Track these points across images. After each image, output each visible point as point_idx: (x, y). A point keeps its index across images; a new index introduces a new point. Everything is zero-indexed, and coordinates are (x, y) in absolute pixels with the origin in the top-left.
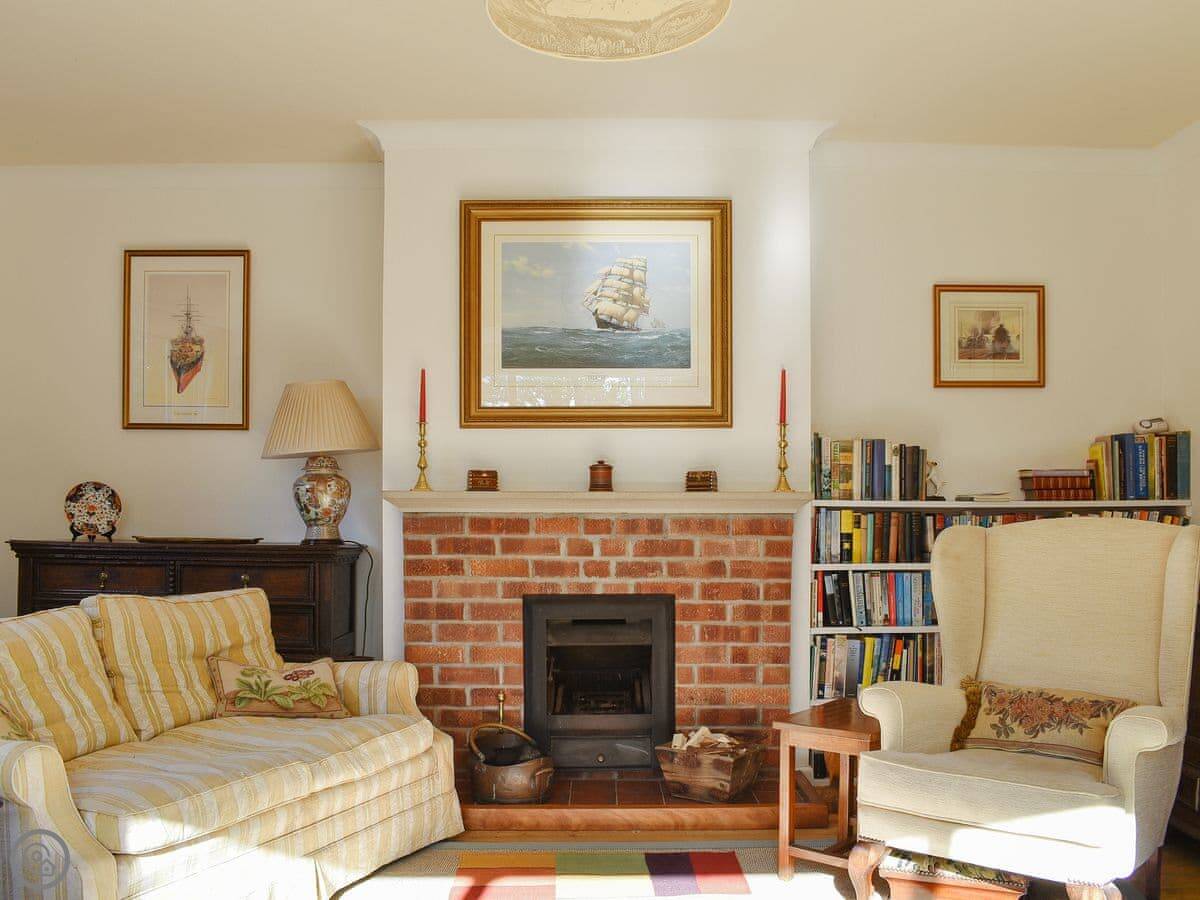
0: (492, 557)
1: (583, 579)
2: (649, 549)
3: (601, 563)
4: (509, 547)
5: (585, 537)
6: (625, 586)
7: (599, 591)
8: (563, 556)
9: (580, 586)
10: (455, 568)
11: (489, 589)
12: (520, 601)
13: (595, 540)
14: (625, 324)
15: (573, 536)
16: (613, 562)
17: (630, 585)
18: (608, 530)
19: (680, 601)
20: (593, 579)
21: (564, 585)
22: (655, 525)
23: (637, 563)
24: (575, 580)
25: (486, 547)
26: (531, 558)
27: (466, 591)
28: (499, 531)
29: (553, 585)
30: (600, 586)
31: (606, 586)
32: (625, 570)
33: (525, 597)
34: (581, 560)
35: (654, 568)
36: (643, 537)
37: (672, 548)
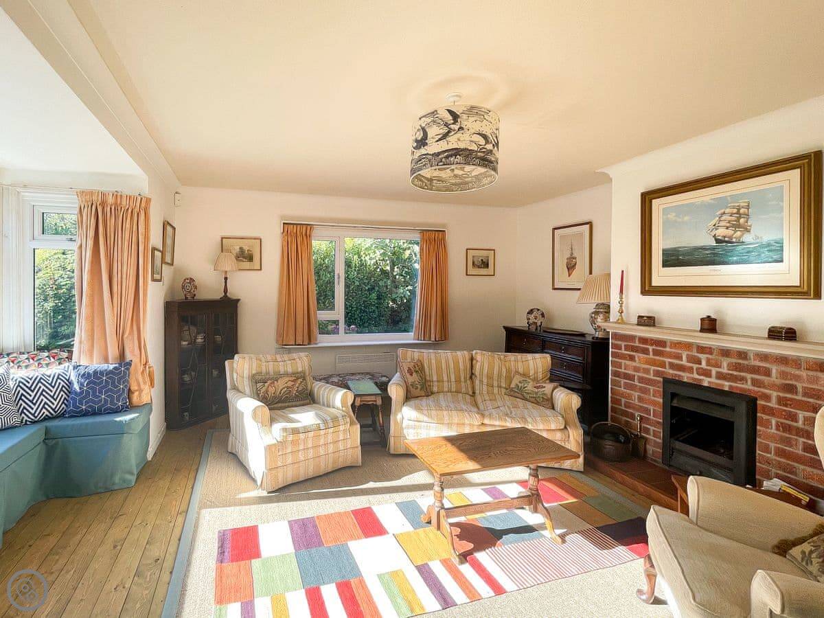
0: (648, 356)
1: (696, 376)
2: (738, 367)
3: (706, 370)
4: (656, 353)
5: (696, 354)
6: (723, 385)
7: (706, 384)
8: (684, 362)
9: (694, 379)
10: (632, 358)
11: (647, 371)
12: (661, 379)
13: (703, 357)
14: (734, 240)
15: (689, 353)
16: (714, 371)
17: (726, 385)
18: (711, 353)
19: (760, 402)
20: (702, 377)
21: (686, 377)
22: (742, 355)
23: (729, 374)
24: (691, 375)
25: (646, 351)
26: (667, 360)
27: (637, 369)
28: (652, 345)
29: (679, 376)
30: (706, 382)
31: (709, 382)
32: (720, 376)
33: (664, 378)
34: (695, 366)
35: (743, 379)
36: (734, 360)
37: (755, 370)
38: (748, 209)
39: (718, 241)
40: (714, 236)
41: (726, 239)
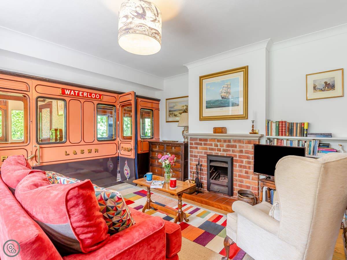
0: (202, 146)
1: (217, 152)
2: (228, 146)
3: (220, 149)
4: (205, 144)
5: (217, 143)
6: (224, 154)
7: (219, 155)
8: (213, 147)
9: (216, 153)
10: (197, 148)
11: (201, 153)
12: (206, 155)
13: (219, 143)
14: (227, 97)
15: (215, 143)
16: (222, 148)
17: (225, 154)
18: (221, 142)
19: (234, 158)
20: (218, 152)
21: (214, 153)
22: (229, 141)
23: (226, 149)
24: (215, 152)
25: (201, 144)
26: (208, 147)
27: (198, 152)
28: (203, 141)
29: (212, 153)
30: (220, 153)
31: (221, 154)
32: (224, 151)
34: (216, 148)
35: (229, 150)
36: (227, 144)
37: (233, 146)
38: (230, 85)
39: (222, 98)
40: (221, 96)
41: (225, 97)
